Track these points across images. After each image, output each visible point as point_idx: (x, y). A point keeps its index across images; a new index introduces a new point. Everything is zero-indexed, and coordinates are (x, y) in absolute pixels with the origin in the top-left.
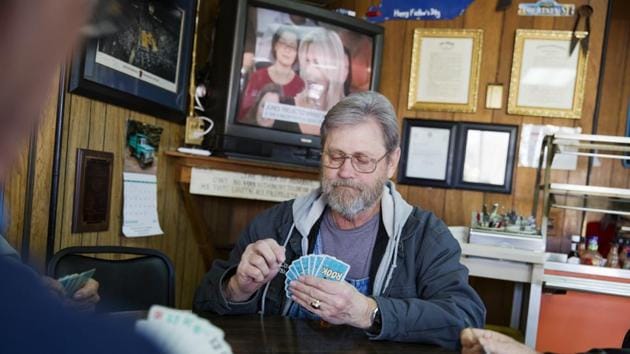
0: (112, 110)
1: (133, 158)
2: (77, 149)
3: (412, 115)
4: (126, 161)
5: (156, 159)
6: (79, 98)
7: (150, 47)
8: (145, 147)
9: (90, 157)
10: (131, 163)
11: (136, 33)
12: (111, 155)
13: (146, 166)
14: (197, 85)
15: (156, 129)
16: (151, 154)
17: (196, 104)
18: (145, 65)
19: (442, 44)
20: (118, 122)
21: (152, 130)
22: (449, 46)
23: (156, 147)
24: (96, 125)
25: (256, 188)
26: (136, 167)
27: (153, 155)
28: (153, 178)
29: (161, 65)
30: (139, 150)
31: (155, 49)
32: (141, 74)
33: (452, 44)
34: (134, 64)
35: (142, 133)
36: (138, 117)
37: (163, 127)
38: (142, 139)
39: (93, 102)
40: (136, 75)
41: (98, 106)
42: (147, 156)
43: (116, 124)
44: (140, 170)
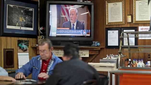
0: (13, 38)
1: (20, 49)
2: (4, 49)
3: (108, 27)
4: (18, 50)
5: (28, 48)
6: (3, 37)
7: (23, 21)
8: (24, 46)
9: (7, 50)
10: (20, 50)
11: (18, 18)
12: (13, 49)
13: (25, 51)
14: (40, 27)
15: (27, 41)
16: (26, 47)
17: (40, 32)
18: (22, 25)
19: (114, 4)
20: (15, 41)
21: (26, 41)
22: (116, 5)
23: (28, 46)
24: (8, 43)
25: (60, 53)
26: (22, 51)
27: (27, 48)
28: (28, 54)
29: (27, 24)
30: (22, 47)
31: (24, 21)
32: (20, 28)
33: (117, 4)
34: (18, 26)
35: (23, 42)
36: (21, 39)
37: (29, 40)
38: (23, 44)
39: (7, 37)
40: (19, 29)
41: (9, 38)
42: (25, 48)
43: (14, 42)
44: (23, 52)
